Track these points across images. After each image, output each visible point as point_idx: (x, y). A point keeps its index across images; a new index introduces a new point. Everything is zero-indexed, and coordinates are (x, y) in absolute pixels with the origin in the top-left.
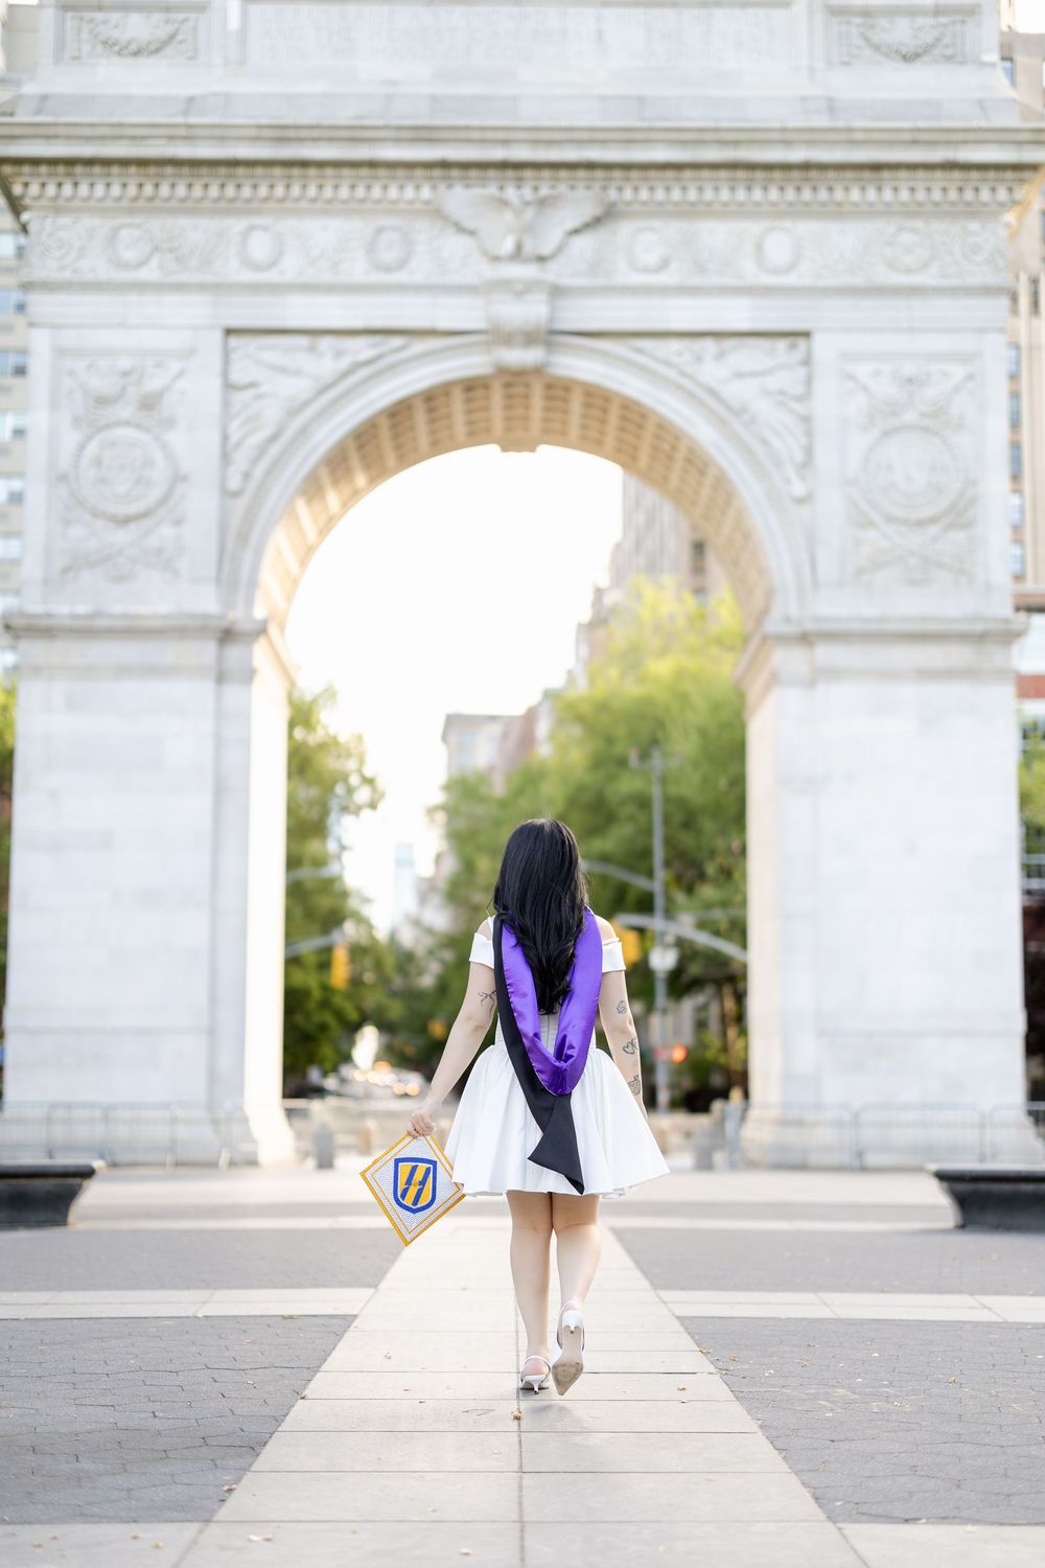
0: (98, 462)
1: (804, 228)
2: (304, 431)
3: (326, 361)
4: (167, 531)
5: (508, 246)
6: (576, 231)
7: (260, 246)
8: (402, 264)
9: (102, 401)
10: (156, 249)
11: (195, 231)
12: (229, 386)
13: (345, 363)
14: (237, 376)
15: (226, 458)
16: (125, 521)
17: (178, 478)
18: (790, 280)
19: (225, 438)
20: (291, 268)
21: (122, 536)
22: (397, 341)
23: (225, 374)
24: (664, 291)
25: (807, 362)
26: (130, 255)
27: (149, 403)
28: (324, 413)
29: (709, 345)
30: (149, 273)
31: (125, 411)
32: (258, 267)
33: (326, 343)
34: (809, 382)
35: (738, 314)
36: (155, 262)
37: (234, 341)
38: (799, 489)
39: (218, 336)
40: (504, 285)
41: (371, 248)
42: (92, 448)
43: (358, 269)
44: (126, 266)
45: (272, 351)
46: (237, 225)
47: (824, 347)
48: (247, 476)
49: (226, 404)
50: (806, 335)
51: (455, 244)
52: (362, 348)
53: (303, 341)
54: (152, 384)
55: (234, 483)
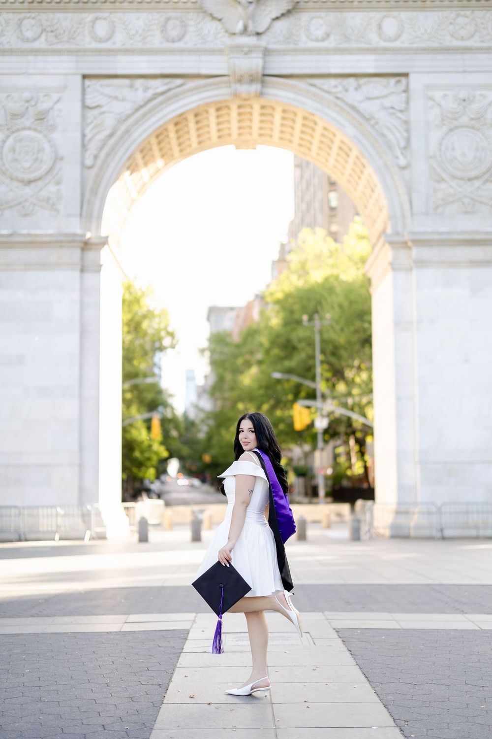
0: (13, 150)
1: (404, 15)
2: (127, 132)
3: (140, 92)
4: (52, 188)
5: (240, 26)
6: (277, 18)
7: (102, 29)
8: (181, 38)
9: (15, 116)
10: (44, 30)
11: (66, 20)
12: (85, 107)
13: (150, 93)
14: (89, 102)
15: (84, 146)
16: (29, 182)
17: (58, 159)
18: (397, 44)
19: (84, 136)
20: (119, 40)
21: (28, 191)
22: (179, 81)
23: (83, 101)
24: (327, 51)
25: (406, 91)
26: (29, 34)
27: (41, 117)
28: (137, 122)
29: (352, 80)
30: (40, 44)
31: (28, 121)
32: (101, 41)
33: (139, 82)
34: (408, 102)
35: (368, 64)
36: (43, 37)
37: (87, 82)
38: (402, 162)
39: (79, 78)
40: (237, 49)
41: (164, 29)
42: (10, 142)
43: (156, 41)
44: (27, 40)
45: (109, 87)
46: (89, 17)
47: (416, 82)
48: (96, 157)
49: (84, 117)
50: (406, 75)
51: (211, 26)
52: (159, 85)
53: (126, 81)
54: (43, 106)
55: (89, 162)
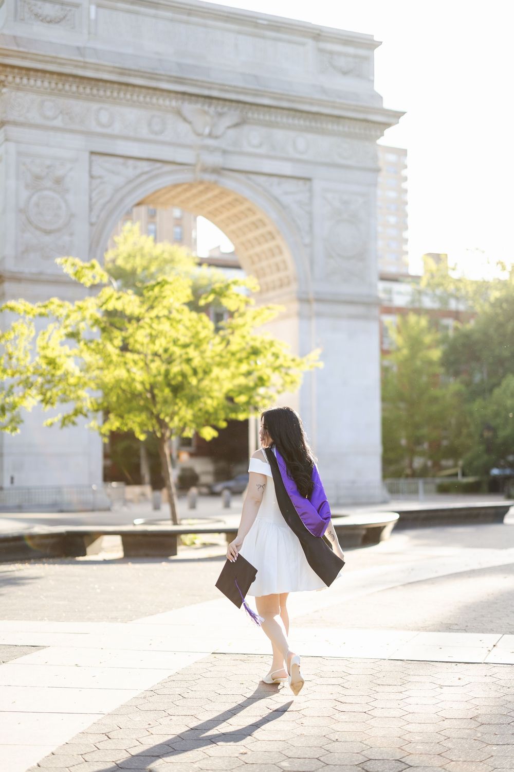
0: (37, 205)
1: (310, 136)
2: (122, 200)
3: (130, 170)
4: (66, 238)
5: (207, 131)
6: (229, 127)
7: (104, 117)
8: (161, 132)
9: (38, 178)
10: (61, 112)
11: (77, 106)
12: (92, 177)
13: (139, 171)
14: (94, 173)
15: (91, 209)
16: (48, 232)
17: (72, 216)
18: (304, 157)
19: (90, 199)
20: (117, 129)
21: (47, 239)
22: (158, 165)
23: (90, 171)
25: (310, 190)
26: (49, 113)
27: (58, 181)
28: (129, 193)
29: (275, 180)
30: (58, 123)
31: (48, 183)
32: (103, 126)
33: (131, 162)
34: (311, 198)
35: (287, 169)
36: (60, 118)
37: (94, 158)
38: (307, 240)
39: (87, 155)
40: (206, 148)
41: (149, 125)
42: (35, 198)
43: (144, 132)
44: (48, 118)
45: (109, 163)
46: (95, 106)
47: (317, 185)
48: (98, 217)
49: (90, 184)
50: (309, 179)
51: (183, 127)
52: (145, 166)
53: (120, 160)
54: (60, 172)
55: (94, 220)
